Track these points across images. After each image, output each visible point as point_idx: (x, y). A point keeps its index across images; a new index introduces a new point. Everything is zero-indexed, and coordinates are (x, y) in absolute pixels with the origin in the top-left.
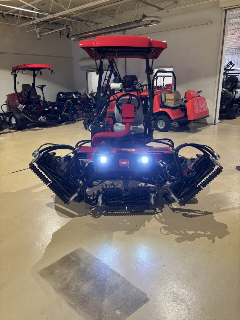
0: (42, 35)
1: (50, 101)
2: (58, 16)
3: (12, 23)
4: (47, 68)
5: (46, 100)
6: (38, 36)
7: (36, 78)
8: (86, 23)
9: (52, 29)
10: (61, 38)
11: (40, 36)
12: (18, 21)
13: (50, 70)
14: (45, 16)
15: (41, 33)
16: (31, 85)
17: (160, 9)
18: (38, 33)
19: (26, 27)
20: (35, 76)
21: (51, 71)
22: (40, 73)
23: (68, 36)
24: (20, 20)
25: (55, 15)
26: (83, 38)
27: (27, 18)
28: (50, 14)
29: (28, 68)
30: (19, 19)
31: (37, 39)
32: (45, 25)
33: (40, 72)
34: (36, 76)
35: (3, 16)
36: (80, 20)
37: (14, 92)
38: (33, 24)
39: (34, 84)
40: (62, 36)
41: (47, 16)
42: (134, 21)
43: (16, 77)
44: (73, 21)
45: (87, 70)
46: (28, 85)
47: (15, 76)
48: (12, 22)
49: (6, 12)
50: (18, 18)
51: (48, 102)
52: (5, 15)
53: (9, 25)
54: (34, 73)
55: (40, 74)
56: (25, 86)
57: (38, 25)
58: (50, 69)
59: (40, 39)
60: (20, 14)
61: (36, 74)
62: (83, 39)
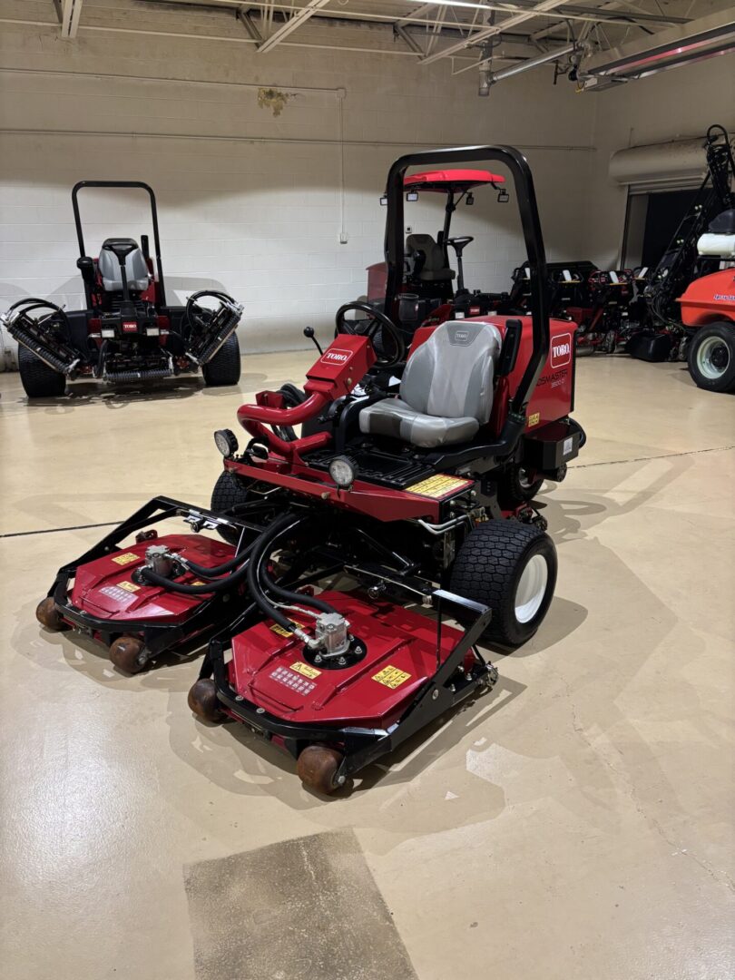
1: (479, 291)
2: (548, 12)
3: (415, 51)
4: (486, 182)
5: (466, 286)
6: (484, 85)
7: (454, 215)
8: (644, 26)
9: (526, 59)
10: (555, 83)
11: (489, 84)
12: (433, 40)
13: (496, 188)
14: (508, 16)
15: (493, 74)
18: (484, 74)
19: (452, 58)
20: (450, 208)
21: (498, 192)
22: (468, 199)
23: (573, 77)
24: (437, 37)
25: (538, 8)
26: (624, 76)
27: (457, 30)
28: (522, 9)
29: (425, 183)
30: (436, 34)
31: (480, 94)
32: (505, 48)
33: (466, 196)
34: (454, 209)
35: (395, 31)
36: (624, 18)
37: (383, 260)
38: (470, 47)
39: (443, 235)
40: (558, 76)
41: (515, 14)
44: (599, 23)
45: (632, 188)
46: (426, 238)
48: (415, 47)
49: (404, 17)
50: (434, 31)
51: (471, 292)
52: (403, 28)
53: (409, 58)
54: (451, 198)
55: (467, 204)
57: (488, 48)
58: (497, 185)
59: (488, 94)
60: (439, 20)
61: (455, 202)
62: (625, 79)
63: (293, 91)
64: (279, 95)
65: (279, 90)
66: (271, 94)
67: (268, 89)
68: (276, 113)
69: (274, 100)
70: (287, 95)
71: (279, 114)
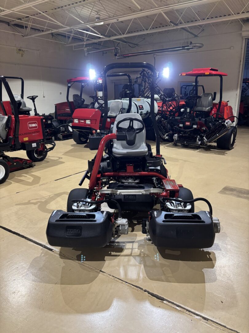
0: (89, 53)
6: (86, 54)
8: (129, 45)
15: (89, 51)
16: (80, 95)
17: (196, 36)
18: (86, 51)
35: (52, 35)
36: (125, 42)
37: (66, 101)
40: (104, 54)
42: (182, 46)
43: (70, 89)
45: (115, 83)
46: (77, 95)
47: (69, 87)
48: (62, 41)
52: (55, 35)
56: (75, 96)
60: (73, 34)
63: (26, 50)
64: (22, 50)
65: (22, 49)
66: (20, 50)
67: (19, 49)
68: (22, 56)
69: (21, 52)
70: (25, 51)
71: (23, 56)
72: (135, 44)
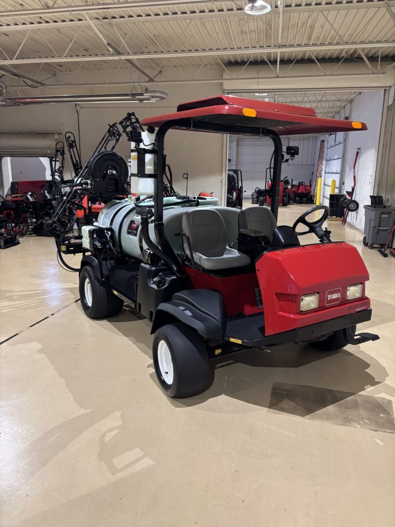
26: (21, 103)
36: (16, 75)
42: (131, 94)
45: (2, 153)
72: (37, 82)
